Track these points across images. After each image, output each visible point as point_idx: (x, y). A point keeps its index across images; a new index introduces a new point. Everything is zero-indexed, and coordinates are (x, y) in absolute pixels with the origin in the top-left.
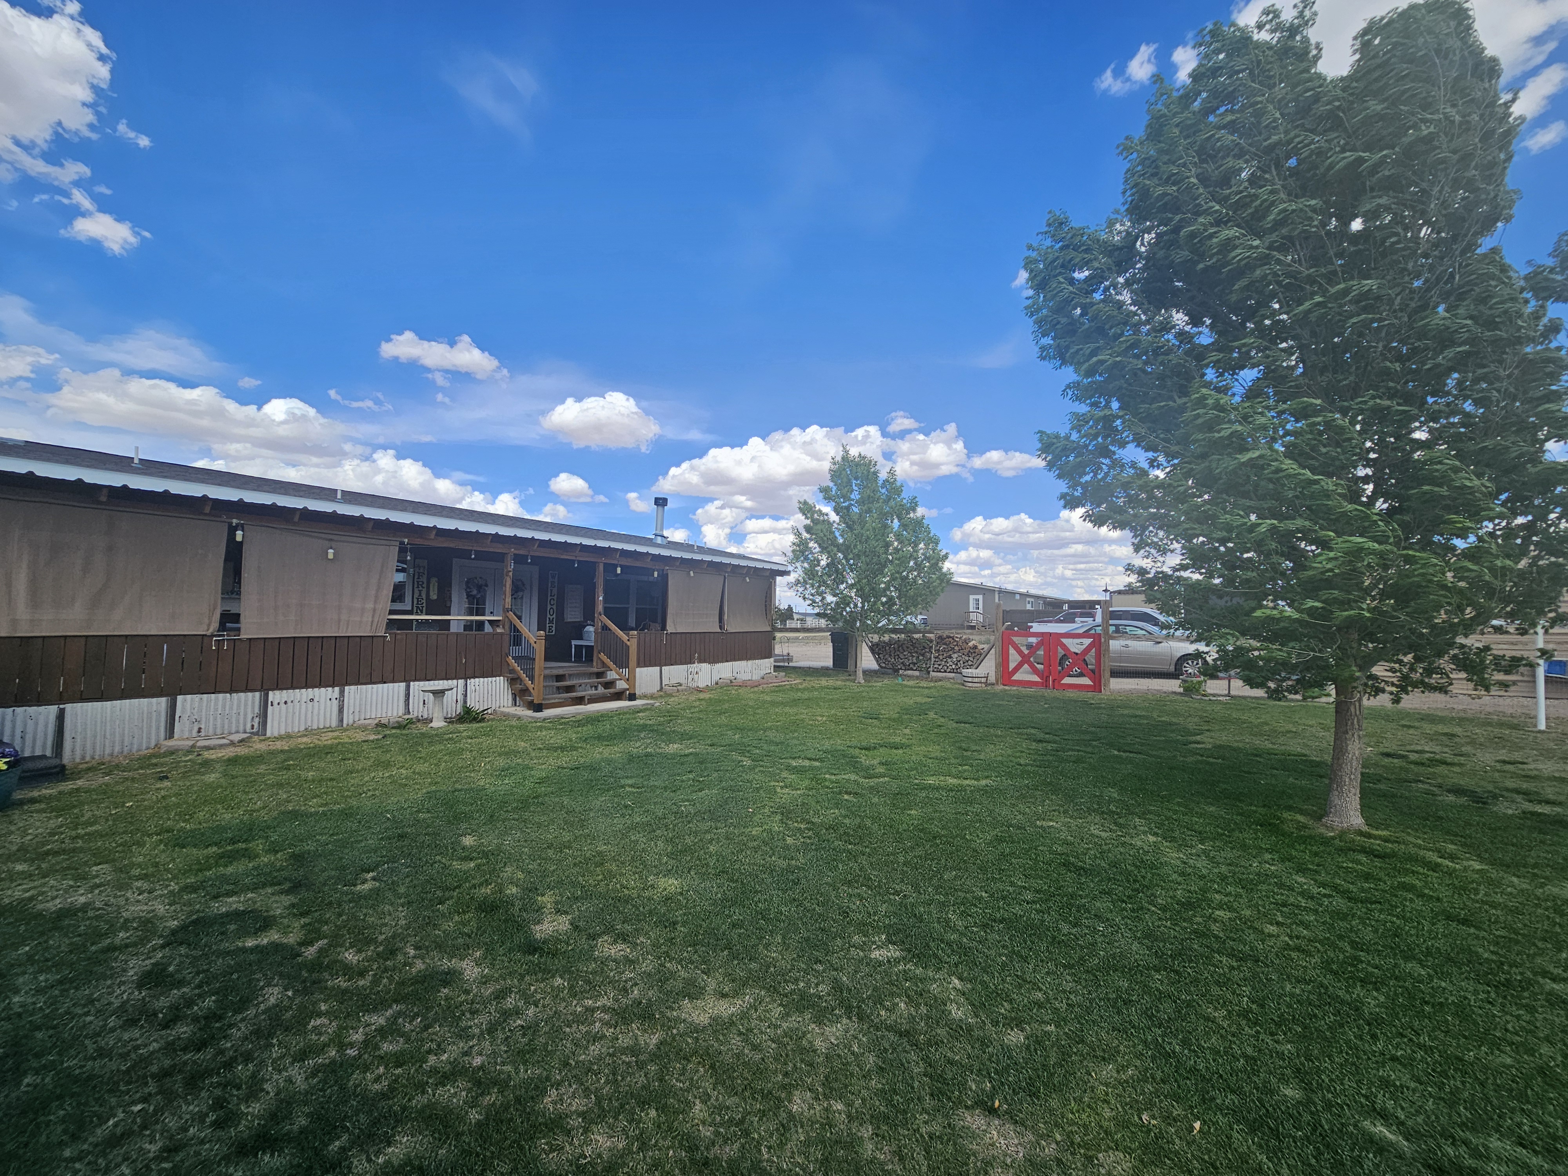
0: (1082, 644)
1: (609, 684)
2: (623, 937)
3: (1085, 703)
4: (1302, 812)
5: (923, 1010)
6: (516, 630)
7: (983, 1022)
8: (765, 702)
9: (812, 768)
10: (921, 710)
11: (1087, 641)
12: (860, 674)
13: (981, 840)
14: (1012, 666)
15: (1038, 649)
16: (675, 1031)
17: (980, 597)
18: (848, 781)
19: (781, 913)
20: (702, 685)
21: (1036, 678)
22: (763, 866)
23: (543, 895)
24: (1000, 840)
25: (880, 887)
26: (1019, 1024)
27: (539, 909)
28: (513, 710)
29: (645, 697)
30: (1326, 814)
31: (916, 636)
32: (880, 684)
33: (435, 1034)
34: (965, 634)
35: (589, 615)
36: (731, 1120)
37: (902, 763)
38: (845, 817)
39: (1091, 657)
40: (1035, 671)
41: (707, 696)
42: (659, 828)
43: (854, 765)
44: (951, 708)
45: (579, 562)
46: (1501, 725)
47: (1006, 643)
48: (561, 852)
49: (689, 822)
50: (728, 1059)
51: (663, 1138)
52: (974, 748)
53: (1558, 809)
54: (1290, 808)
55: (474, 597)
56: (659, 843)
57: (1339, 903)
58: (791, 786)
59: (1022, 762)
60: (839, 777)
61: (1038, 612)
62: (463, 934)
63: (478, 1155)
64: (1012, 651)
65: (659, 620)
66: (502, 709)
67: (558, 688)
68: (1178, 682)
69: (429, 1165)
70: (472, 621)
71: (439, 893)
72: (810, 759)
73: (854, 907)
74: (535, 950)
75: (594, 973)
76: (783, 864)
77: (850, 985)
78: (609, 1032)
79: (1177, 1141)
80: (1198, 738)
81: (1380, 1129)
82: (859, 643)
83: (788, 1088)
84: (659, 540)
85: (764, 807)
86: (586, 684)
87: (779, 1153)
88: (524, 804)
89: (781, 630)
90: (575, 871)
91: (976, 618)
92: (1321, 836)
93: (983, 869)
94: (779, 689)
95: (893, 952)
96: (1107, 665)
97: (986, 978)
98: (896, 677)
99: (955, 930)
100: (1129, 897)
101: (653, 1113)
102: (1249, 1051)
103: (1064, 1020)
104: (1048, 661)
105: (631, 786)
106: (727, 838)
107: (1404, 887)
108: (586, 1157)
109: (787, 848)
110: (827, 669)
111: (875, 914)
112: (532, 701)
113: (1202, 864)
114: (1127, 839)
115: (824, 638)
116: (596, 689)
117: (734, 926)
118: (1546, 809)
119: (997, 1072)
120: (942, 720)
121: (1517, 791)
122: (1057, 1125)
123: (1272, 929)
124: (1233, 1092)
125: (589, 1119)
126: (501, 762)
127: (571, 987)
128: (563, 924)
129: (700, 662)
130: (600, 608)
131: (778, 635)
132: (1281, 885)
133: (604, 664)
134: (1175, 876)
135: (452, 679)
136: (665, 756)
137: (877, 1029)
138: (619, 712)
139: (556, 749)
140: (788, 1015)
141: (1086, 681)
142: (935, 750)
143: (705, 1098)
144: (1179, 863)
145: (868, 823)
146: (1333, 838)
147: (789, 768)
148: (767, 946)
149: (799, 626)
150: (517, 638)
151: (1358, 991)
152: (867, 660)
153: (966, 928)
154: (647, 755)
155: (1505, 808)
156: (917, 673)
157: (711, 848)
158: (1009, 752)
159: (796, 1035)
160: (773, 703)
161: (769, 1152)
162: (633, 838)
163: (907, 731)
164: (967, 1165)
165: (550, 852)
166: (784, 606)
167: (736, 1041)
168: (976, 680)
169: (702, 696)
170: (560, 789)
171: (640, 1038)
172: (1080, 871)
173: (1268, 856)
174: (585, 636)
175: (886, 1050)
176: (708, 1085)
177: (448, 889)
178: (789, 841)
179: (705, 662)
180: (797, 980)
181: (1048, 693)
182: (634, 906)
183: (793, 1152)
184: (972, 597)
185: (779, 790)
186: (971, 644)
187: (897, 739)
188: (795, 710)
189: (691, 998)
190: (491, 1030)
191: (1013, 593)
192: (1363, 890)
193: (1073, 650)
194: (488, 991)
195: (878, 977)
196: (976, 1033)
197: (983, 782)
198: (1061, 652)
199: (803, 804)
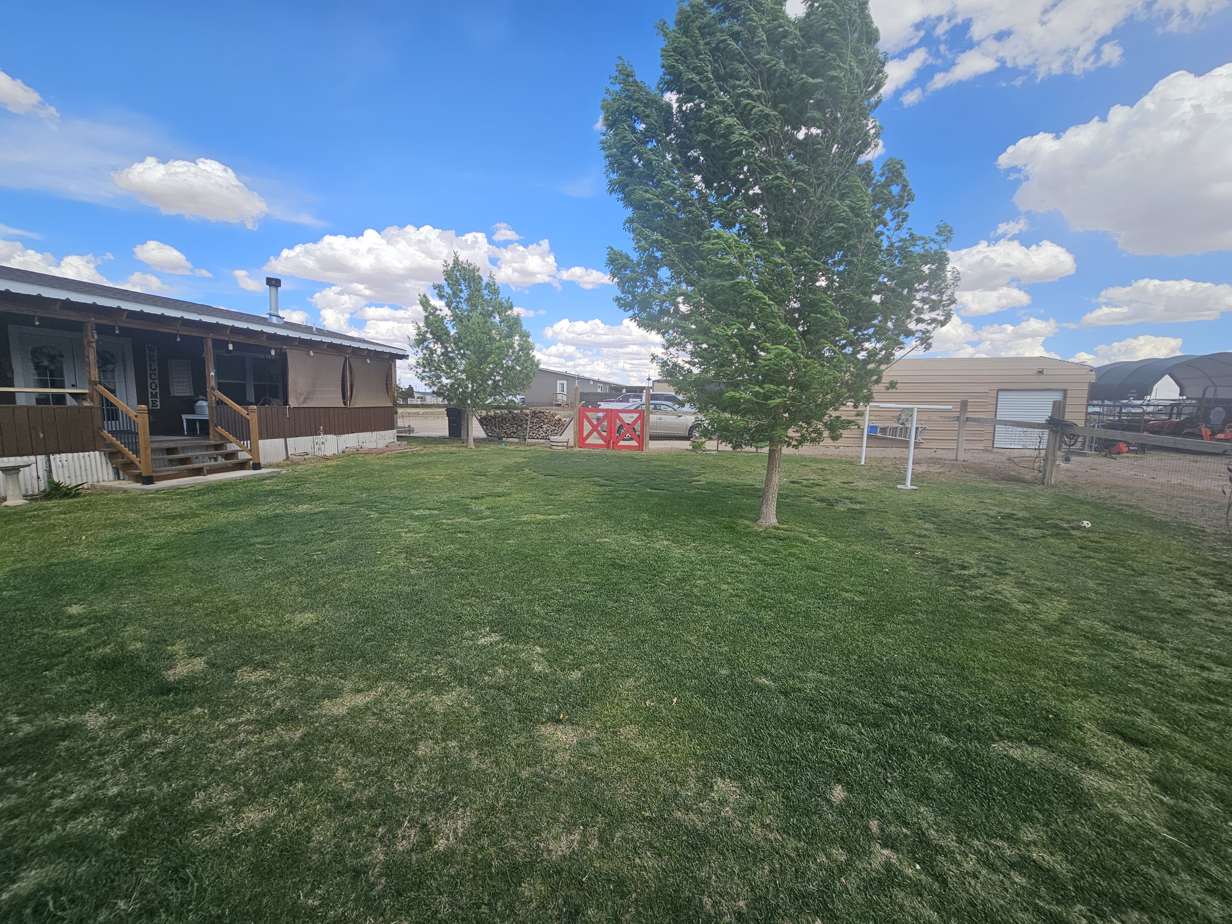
0: (632, 417)
1: (231, 455)
2: (264, 665)
3: (633, 458)
4: (747, 519)
5: (515, 670)
6: (109, 403)
7: (556, 670)
8: (389, 466)
9: (431, 516)
10: (519, 468)
11: (636, 415)
12: (471, 441)
13: (558, 556)
14: (585, 433)
15: (603, 421)
16: (317, 725)
17: (565, 382)
18: (461, 523)
19: (407, 625)
20: (328, 453)
21: (601, 442)
22: (391, 593)
23: (172, 645)
24: (571, 554)
25: (485, 596)
26: (578, 667)
27: (171, 657)
28: (116, 484)
29: (270, 466)
30: (759, 518)
31: (515, 412)
32: (487, 449)
33: (59, 780)
34: (553, 410)
35: (201, 389)
36: (369, 773)
37: (504, 506)
38: (459, 550)
39: (637, 427)
40: (601, 437)
41: (334, 463)
42: (292, 575)
43: (466, 510)
44: (541, 465)
45: (182, 336)
46: (846, 462)
47: (582, 416)
48: (190, 606)
49: (322, 567)
50: (365, 733)
51: (311, 800)
52: (556, 493)
53: (862, 506)
54: (742, 517)
55: (45, 368)
56: (293, 587)
57: (760, 567)
58: (414, 531)
59: (589, 500)
60: (454, 521)
61: (606, 394)
62: (80, 692)
63: (123, 860)
64: (586, 423)
65: (281, 396)
66: (102, 484)
67: (171, 461)
68: (690, 442)
69: (67, 883)
70: (47, 394)
71: (44, 662)
72: (429, 509)
73: (466, 612)
74: (169, 691)
75: (235, 697)
76: (408, 589)
77: (462, 665)
78: (254, 738)
79: (664, 711)
80: (698, 478)
81: (764, 681)
82: (470, 417)
83: (414, 742)
84: (274, 320)
85: (390, 549)
86: (204, 456)
87: (408, 784)
88: (141, 569)
89: (402, 406)
90: (207, 620)
91: (562, 398)
92: (756, 531)
93: (559, 574)
94: (403, 455)
95: (495, 637)
96: (648, 432)
97: (558, 643)
98: (500, 444)
99: (539, 616)
100: (650, 580)
101: (300, 785)
102: (706, 655)
103: (606, 659)
104: (610, 430)
105: (261, 543)
106: (358, 576)
107: (791, 554)
108: (239, 831)
109: (412, 577)
110: (444, 438)
111: (481, 615)
112: (140, 474)
113: (692, 554)
114: (651, 545)
115: (441, 413)
116: (216, 459)
117: (367, 640)
118: (858, 507)
119: (562, 698)
120: (535, 474)
121: (847, 498)
122: (597, 719)
123: (725, 587)
124: (696, 678)
125: (238, 805)
126: (108, 534)
127: (212, 713)
128: (199, 664)
129: (325, 433)
130: (213, 383)
131: (400, 411)
132: (732, 562)
133: (222, 437)
134: (677, 564)
135: (28, 455)
136: (296, 516)
137: (482, 689)
138: (243, 481)
139: (174, 518)
140: (414, 694)
141: (634, 443)
142: (528, 496)
143: (346, 764)
144: (680, 556)
145: (477, 552)
146: (761, 532)
147: (413, 518)
148: (395, 650)
149: (419, 403)
150: (112, 413)
151: (763, 613)
152: (477, 430)
153: (547, 614)
154: (276, 516)
155: (841, 508)
156: (516, 440)
157: (344, 585)
158: (581, 494)
159: (421, 707)
160: (397, 467)
161: (400, 785)
162: (266, 586)
163: (508, 484)
164: (541, 756)
165: (177, 608)
166: (404, 386)
167: (371, 721)
168: (560, 444)
169: (329, 463)
170: (183, 552)
171: (284, 736)
172: (622, 567)
173: (727, 546)
174: (198, 410)
175: (488, 701)
176: (348, 755)
177: (54, 656)
178: (413, 572)
179: (330, 433)
180: (420, 669)
181: (609, 452)
182: (271, 640)
183: (419, 780)
184: (559, 382)
185: (403, 534)
186: (556, 418)
187: (500, 490)
188: (416, 471)
189: (330, 698)
190: (126, 764)
191: (588, 380)
192: (771, 559)
193: (627, 421)
194: (120, 732)
195: (483, 656)
196: (550, 678)
197: (562, 516)
198: (619, 423)
199: (424, 544)
